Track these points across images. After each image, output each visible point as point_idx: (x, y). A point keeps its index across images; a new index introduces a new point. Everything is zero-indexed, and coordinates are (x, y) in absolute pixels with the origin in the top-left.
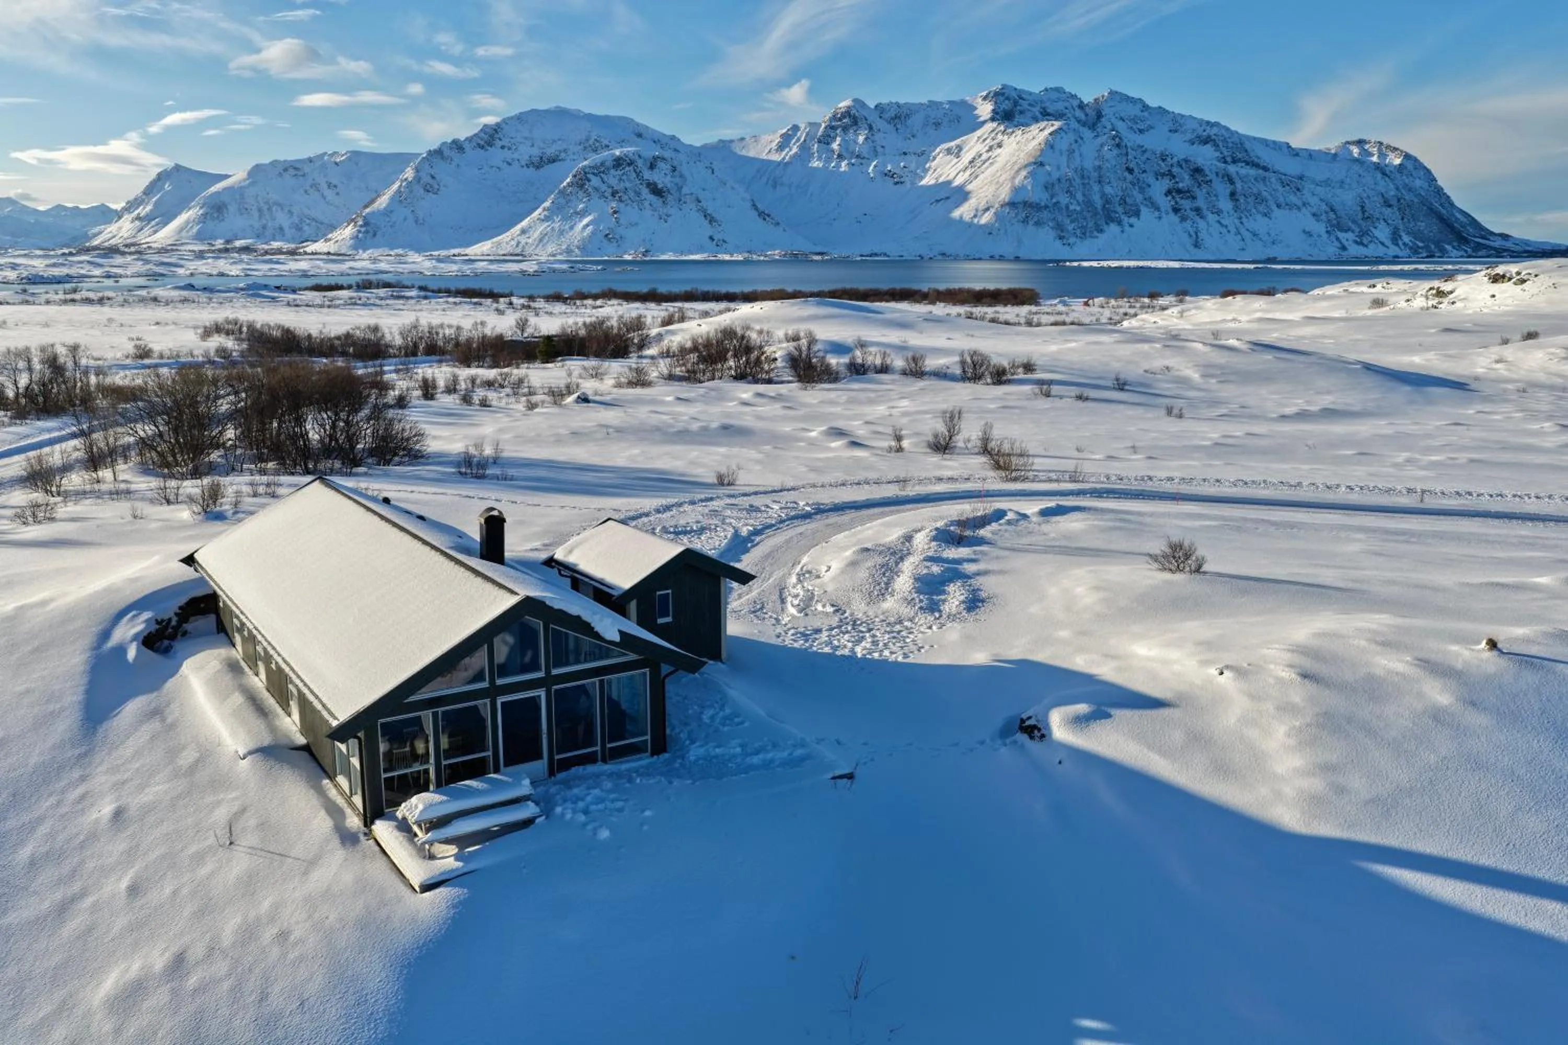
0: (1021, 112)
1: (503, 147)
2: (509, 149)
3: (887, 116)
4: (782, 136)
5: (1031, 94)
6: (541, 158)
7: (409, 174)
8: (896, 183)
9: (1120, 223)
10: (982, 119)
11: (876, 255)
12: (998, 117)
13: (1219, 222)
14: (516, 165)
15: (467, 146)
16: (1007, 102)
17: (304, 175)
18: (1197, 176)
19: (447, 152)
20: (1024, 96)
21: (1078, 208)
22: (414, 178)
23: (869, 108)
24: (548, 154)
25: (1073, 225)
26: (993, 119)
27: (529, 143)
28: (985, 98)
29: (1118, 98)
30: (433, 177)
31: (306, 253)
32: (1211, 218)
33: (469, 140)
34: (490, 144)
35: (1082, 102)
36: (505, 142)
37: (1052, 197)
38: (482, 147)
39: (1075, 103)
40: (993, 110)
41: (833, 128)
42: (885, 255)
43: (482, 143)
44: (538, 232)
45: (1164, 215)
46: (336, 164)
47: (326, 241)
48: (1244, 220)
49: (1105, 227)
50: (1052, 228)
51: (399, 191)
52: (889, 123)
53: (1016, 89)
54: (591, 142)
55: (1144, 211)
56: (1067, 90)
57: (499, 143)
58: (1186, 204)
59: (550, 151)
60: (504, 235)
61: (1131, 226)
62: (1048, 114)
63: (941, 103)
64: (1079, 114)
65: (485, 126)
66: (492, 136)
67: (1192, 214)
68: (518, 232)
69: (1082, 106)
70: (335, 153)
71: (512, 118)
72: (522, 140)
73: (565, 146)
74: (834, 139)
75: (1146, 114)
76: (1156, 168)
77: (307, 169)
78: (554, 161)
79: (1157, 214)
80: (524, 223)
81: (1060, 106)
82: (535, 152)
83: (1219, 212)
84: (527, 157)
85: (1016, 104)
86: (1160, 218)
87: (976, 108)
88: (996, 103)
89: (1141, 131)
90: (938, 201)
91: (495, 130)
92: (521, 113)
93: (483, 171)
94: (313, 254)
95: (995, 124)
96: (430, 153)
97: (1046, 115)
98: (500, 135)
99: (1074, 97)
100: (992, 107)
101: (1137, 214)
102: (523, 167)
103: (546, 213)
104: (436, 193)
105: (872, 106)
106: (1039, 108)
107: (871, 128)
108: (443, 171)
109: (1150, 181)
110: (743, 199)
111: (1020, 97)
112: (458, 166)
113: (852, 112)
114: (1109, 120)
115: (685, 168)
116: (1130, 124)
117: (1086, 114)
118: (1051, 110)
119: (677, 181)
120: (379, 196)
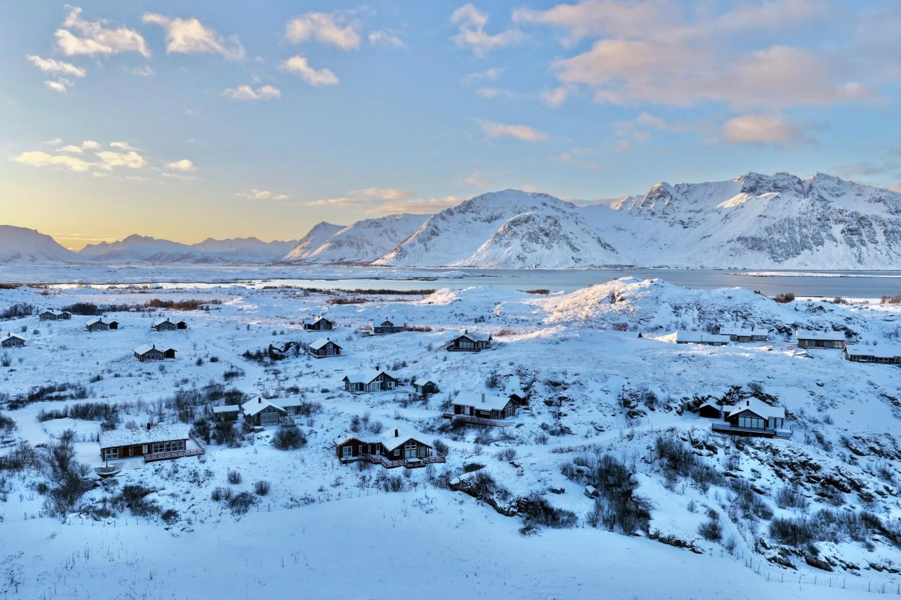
0: (761, 187)
2: (476, 213)
3: (682, 191)
4: (623, 203)
5: (767, 177)
6: (492, 217)
7: (424, 226)
8: (685, 227)
9: (810, 249)
11: (662, 267)
12: (746, 190)
13: (876, 248)
14: (479, 221)
16: (752, 181)
17: (380, 226)
18: (862, 221)
19: (444, 215)
20: (763, 178)
21: (785, 241)
22: (427, 228)
23: (671, 187)
24: (495, 215)
25: (781, 250)
26: (742, 191)
27: (486, 210)
28: (739, 179)
29: (823, 177)
30: (436, 228)
31: (372, 265)
32: (871, 246)
33: (456, 208)
34: (466, 210)
35: (800, 180)
36: (474, 209)
37: (770, 235)
38: (462, 212)
39: (796, 181)
40: (743, 186)
41: (651, 198)
42: (667, 267)
43: (462, 210)
44: (484, 255)
45: (839, 244)
46: (397, 220)
47: (383, 259)
48: (893, 247)
49: (802, 252)
50: (768, 252)
51: (419, 235)
52: (682, 195)
53: (758, 174)
54: (518, 208)
55: (827, 242)
56: (790, 174)
57: (471, 210)
58: (855, 238)
59: (497, 213)
61: (818, 251)
62: (779, 188)
63: (713, 183)
64: (799, 187)
65: (465, 201)
66: (467, 206)
67: (858, 244)
68: (475, 255)
69: (800, 182)
70: (397, 215)
71: (478, 197)
72: (482, 208)
73: (504, 211)
74: (651, 204)
75: (841, 186)
76: (835, 217)
77: (382, 223)
79: (835, 243)
80: (479, 251)
81: (786, 183)
82: (489, 213)
83: (876, 242)
84: (485, 217)
85: (758, 182)
86: (837, 246)
88: (745, 182)
89: (838, 196)
90: (704, 237)
91: (469, 203)
92: (483, 195)
93: (461, 224)
94: (375, 265)
95: (742, 194)
96: (436, 215)
97: (776, 188)
98: (472, 206)
99: (795, 177)
101: (822, 243)
102: (482, 222)
103: (489, 245)
104: (437, 236)
105: (673, 186)
106: (772, 184)
107: (672, 198)
108: (441, 224)
109: (831, 225)
110: (593, 238)
111: (760, 178)
112: (450, 222)
113: (661, 189)
114: (817, 190)
115: (562, 222)
116: (830, 192)
117: (803, 187)
118: (779, 186)
119: (557, 228)
120: (410, 237)
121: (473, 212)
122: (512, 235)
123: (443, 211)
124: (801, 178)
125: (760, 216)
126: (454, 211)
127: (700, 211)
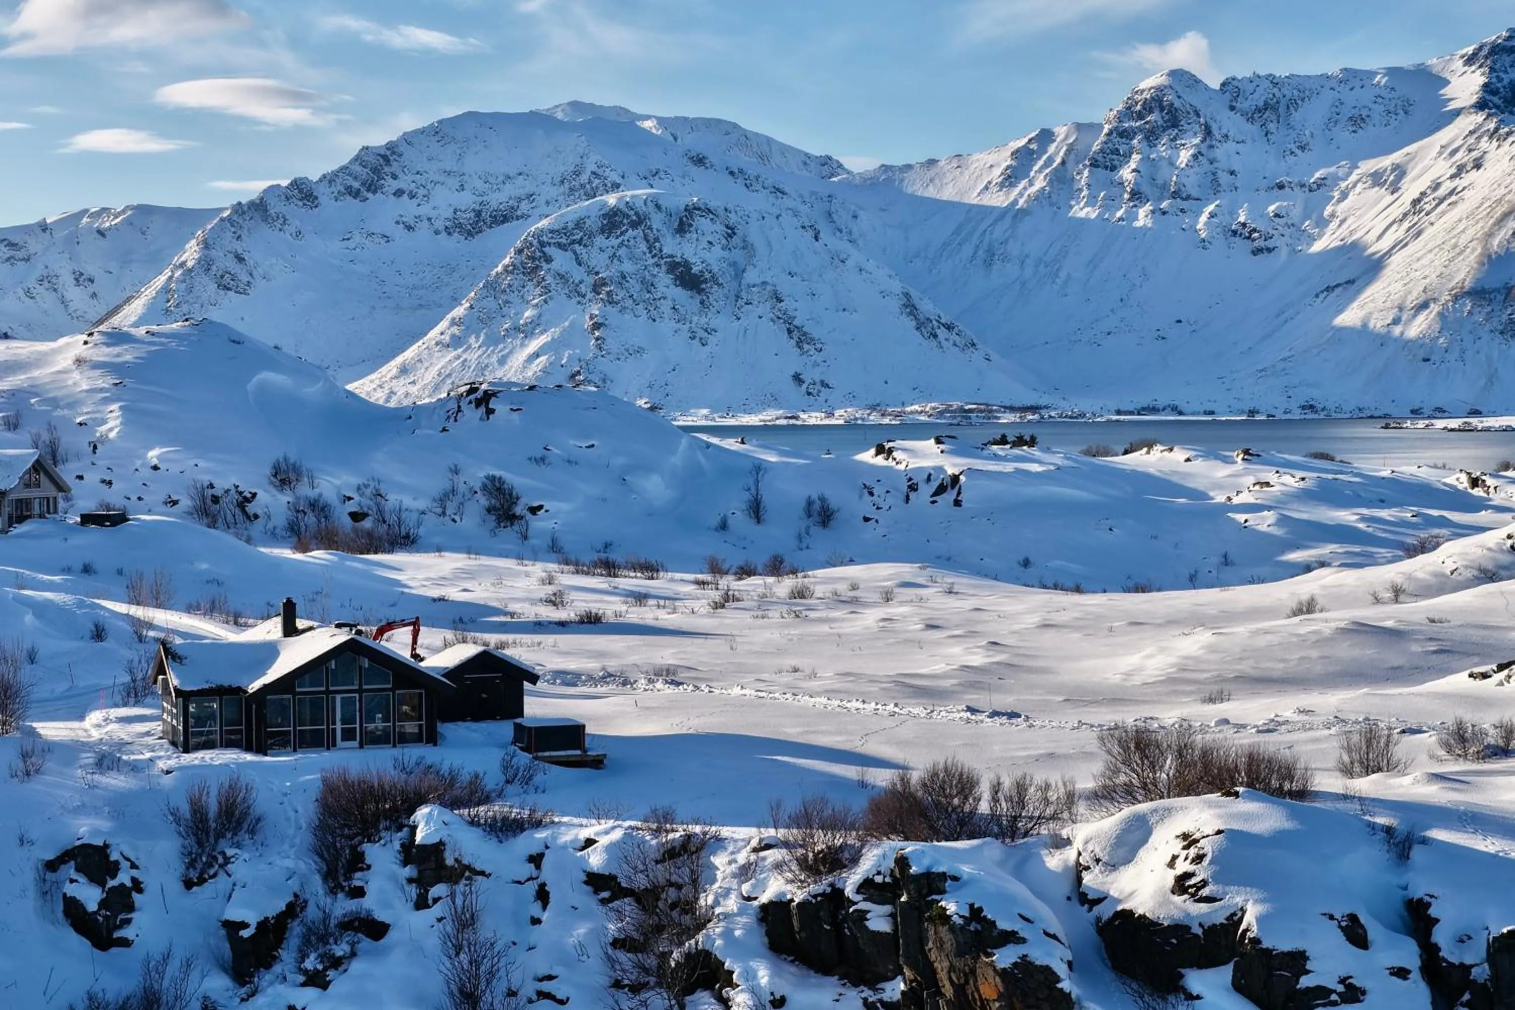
1: (399, 193)
2: (412, 196)
3: (1246, 104)
4: (1015, 154)
6: (478, 214)
7: (191, 253)
8: (1257, 252)
10: (1453, 106)
11: (1154, 410)
12: (1496, 99)
14: (423, 230)
15: (324, 195)
17: (27, 260)
19: (276, 207)
22: (199, 261)
23: (1207, 88)
24: (494, 204)
26: (1481, 105)
27: (454, 183)
28: (1470, 60)
30: (240, 259)
33: (329, 179)
34: (372, 187)
36: (404, 182)
38: (356, 194)
40: (1485, 85)
43: (356, 185)
44: (434, 371)
46: (101, 233)
51: (166, 290)
52: (1250, 119)
54: (584, 178)
57: (392, 185)
59: (498, 199)
60: (365, 380)
63: (1372, 74)
65: (366, 148)
66: (376, 170)
68: (395, 371)
70: (104, 210)
71: (422, 131)
72: (437, 178)
73: (530, 189)
74: (1128, 156)
77: (34, 245)
78: (505, 219)
80: (409, 354)
82: (467, 200)
84: (449, 214)
87: (1446, 82)
88: (1492, 69)
90: (1330, 289)
91: (385, 158)
92: (440, 122)
93: (351, 244)
95: (1480, 117)
96: (239, 209)
98: (395, 167)
100: (1482, 80)
102: (437, 233)
103: (455, 330)
104: (245, 293)
105: (1215, 85)
107: (1208, 132)
108: (263, 246)
112: (301, 234)
113: (1168, 98)
115: (756, 231)
119: (736, 256)
120: (128, 300)
123: (273, 190)
126: (320, 190)
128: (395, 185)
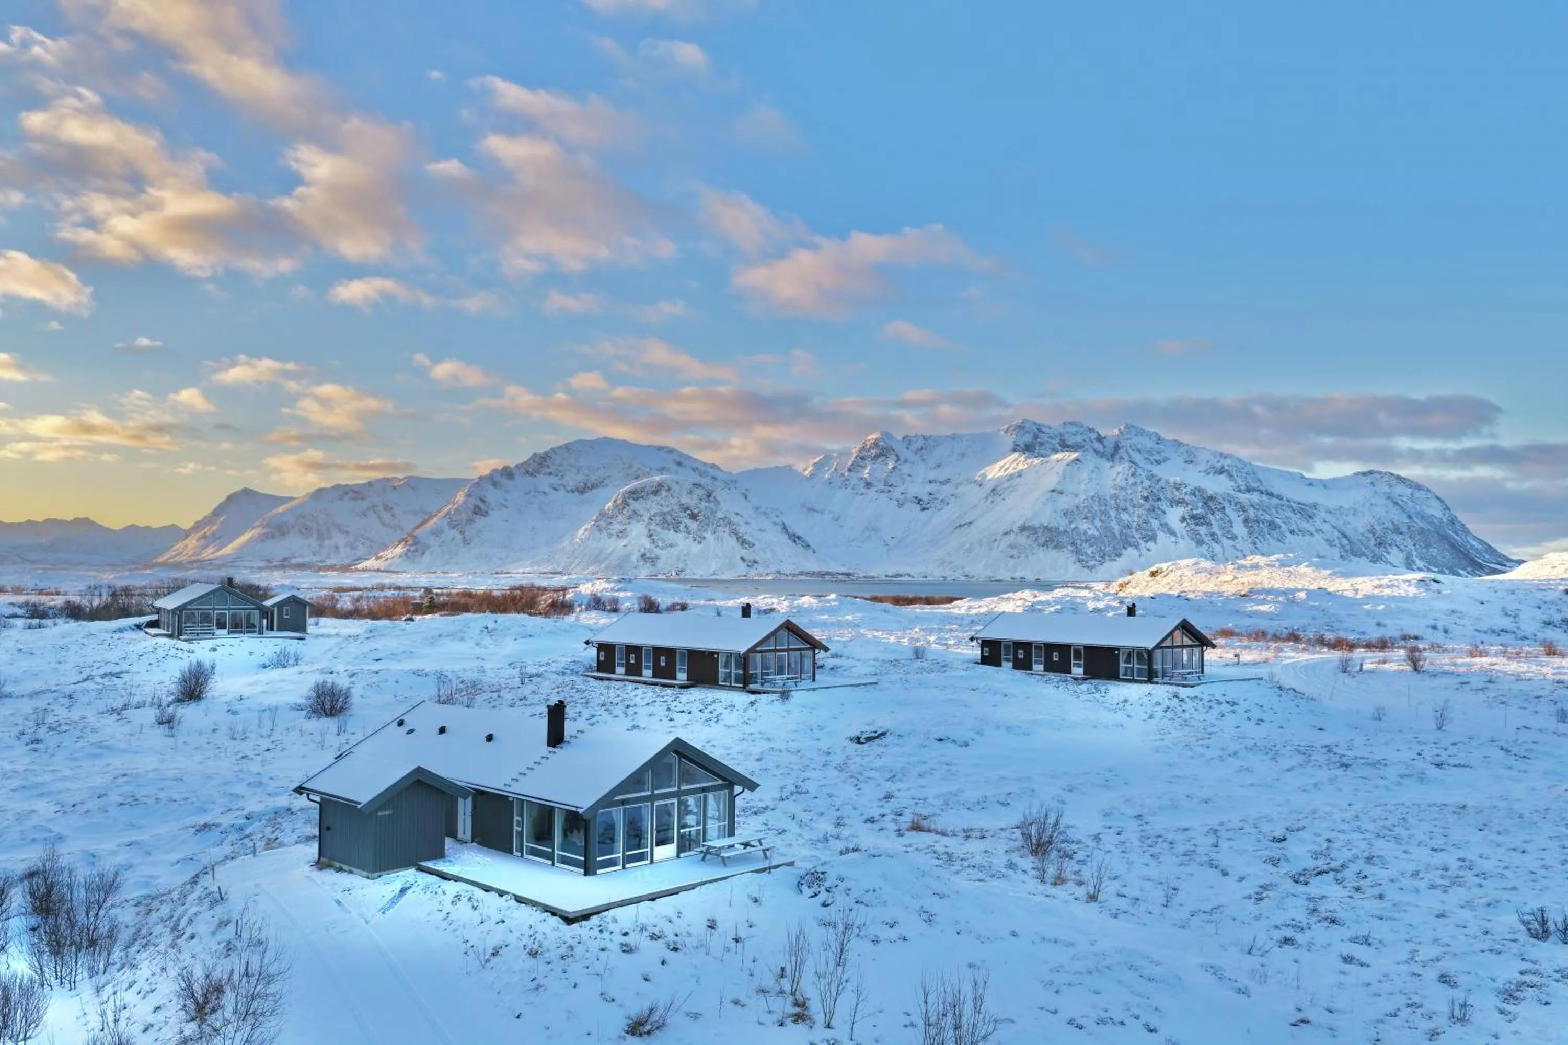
0: (1041, 444)
2: (556, 475)
3: (914, 447)
4: (814, 465)
5: (1050, 428)
6: (586, 484)
7: (460, 498)
8: (923, 509)
9: (1137, 547)
11: (901, 576)
12: (1019, 448)
13: (1234, 546)
14: (562, 490)
15: (517, 474)
16: (1027, 435)
17: (363, 498)
18: (1210, 503)
19: (497, 478)
20: (1044, 430)
21: (1096, 534)
22: (465, 502)
23: (897, 440)
24: (593, 480)
25: (1091, 549)
26: (1014, 451)
27: (575, 471)
28: (1007, 431)
29: (1134, 432)
30: (483, 501)
31: (357, 570)
32: (1225, 542)
33: (519, 467)
34: (538, 471)
35: (1099, 435)
36: (552, 469)
37: (1071, 522)
38: (531, 474)
39: (1093, 436)
40: (1015, 442)
41: (863, 458)
42: (909, 575)
43: (531, 470)
44: (578, 552)
45: (1179, 540)
46: (395, 488)
47: (377, 558)
48: (1259, 545)
49: (1124, 552)
50: (1072, 551)
51: (450, 513)
52: (916, 454)
53: (1035, 423)
54: (633, 469)
55: (1161, 535)
56: (1085, 425)
58: (1203, 530)
59: (595, 478)
61: (1149, 550)
62: (1068, 446)
63: (965, 436)
64: (1097, 445)
65: (535, 454)
66: (540, 464)
67: (1207, 539)
69: (1100, 439)
70: (396, 478)
71: (560, 448)
72: (567, 468)
73: (608, 473)
74: (864, 467)
75: (1161, 446)
76: (1169, 496)
77: (366, 492)
79: (1173, 539)
81: (1079, 439)
82: (581, 477)
83: (1234, 538)
84: (573, 483)
85: (1036, 437)
86: (1176, 543)
88: (1017, 436)
89: (1158, 462)
90: (960, 526)
91: (544, 458)
92: (568, 444)
93: (530, 496)
94: (363, 570)
95: (1015, 455)
96: (481, 479)
97: (1065, 446)
98: (548, 463)
99: (1091, 430)
100: (1013, 440)
101: (1153, 538)
102: (568, 492)
103: (586, 534)
104: (485, 516)
105: (900, 438)
106: (1058, 440)
107: (898, 459)
108: (492, 495)
109: (1164, 507)
110: (775, 524)
111: (1040, 430)
112: (507, 492)
113: (881, 443)
114: (1127, 452)
115: (720, 494)
116: (1147, 456)
117: (1105, 447)
118: (1069, 443)
119: (712, 505)
120: (431, 518)
121: (551, 474)
122: (630, 517)
123: (495, 471)
124: (1100, 432)
125: (1053, 491)
126: (515, 471)
127: (947, 481)
128: (548, 470)
